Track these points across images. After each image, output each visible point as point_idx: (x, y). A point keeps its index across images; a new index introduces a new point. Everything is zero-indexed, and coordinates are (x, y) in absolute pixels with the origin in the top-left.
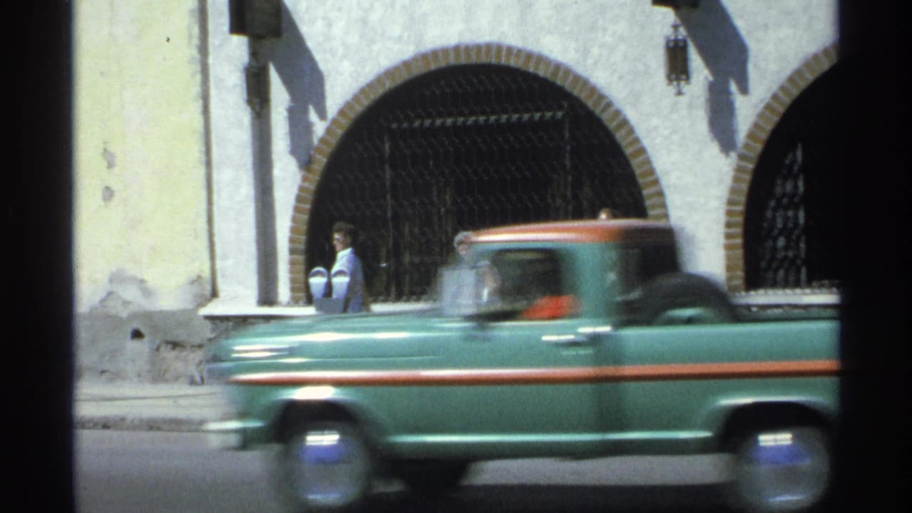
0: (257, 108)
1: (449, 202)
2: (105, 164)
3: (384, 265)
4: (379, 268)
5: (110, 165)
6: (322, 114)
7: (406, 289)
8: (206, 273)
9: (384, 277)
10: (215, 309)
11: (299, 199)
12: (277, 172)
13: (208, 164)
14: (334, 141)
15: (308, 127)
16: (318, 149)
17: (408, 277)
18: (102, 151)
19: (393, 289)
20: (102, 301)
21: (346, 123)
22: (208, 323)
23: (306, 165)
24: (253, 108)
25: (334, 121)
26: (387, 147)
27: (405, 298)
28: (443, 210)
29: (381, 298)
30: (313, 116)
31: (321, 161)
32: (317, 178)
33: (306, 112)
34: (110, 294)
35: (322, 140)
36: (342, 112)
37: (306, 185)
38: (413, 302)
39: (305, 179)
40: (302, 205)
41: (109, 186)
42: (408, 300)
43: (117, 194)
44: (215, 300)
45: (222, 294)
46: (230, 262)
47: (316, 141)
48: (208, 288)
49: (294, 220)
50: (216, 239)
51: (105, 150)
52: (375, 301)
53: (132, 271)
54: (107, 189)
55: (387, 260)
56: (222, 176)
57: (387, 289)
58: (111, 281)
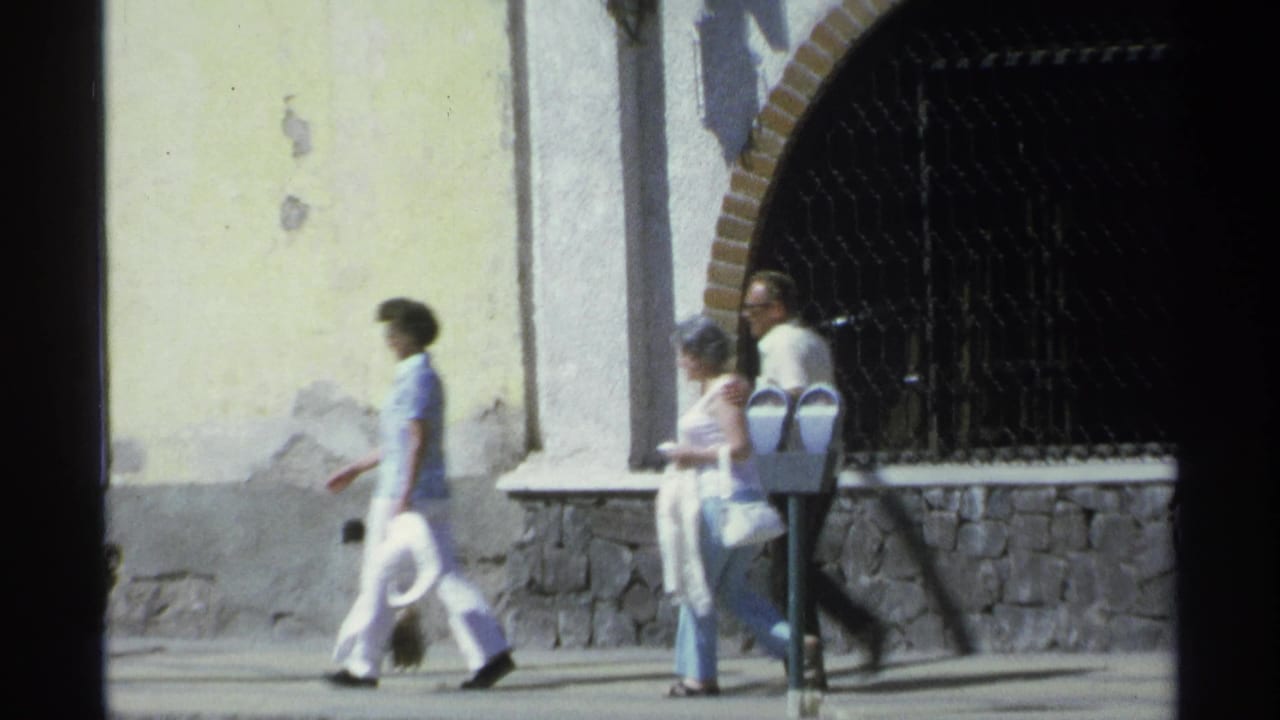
0: (631, 19)
1: (1059, 235)
2: (287, 146)
3: (913, 378)
4: (905, 385)
5: (300, 149)
6: (776, 36)
7: (964, 432)
8: (516, 397)
9: (915, 407)
10: (533, 475)
11: (724, 228)
12: (676, 167)
13: (522, 148)
14: (804, 98)
15: (746, 68)
16: (766, 116)
17: (966, 408)
18: (282, 116)
19: (934, 435)
20: (280, 455)
21: (829, 57)
22: (516, 506)
23: (740, 150)
24: (622, 22)
25: (803, 52)
26: (922, 109)
27: (959, 453)
28: (1046, 254)
29: (908, 453)
30: (756, 40)
31: (775, 143)
32: (766, 181)
33: (739, 33)
34: (296, 439)
35: (776, 95)
36: (819, 32)
37: (740, 196)
38: (977, 463)
39: (737, 182)
40: (732, 243)
41: (297, 195)
42: (967, 459)
43: (314, 216)
44: (534, 457)
45: (549, 443)
46: (570, 369)
47: (762, 99)
48: (519, 429)
49: (713, 274)
50: (538, 317)
51: (289, 114)
52: (894, 460)
53: (348, 388)
54: (292, 201)
55: (921, 369)
56: (552, 175)
57: (922, 431)
58: (298, 410)
